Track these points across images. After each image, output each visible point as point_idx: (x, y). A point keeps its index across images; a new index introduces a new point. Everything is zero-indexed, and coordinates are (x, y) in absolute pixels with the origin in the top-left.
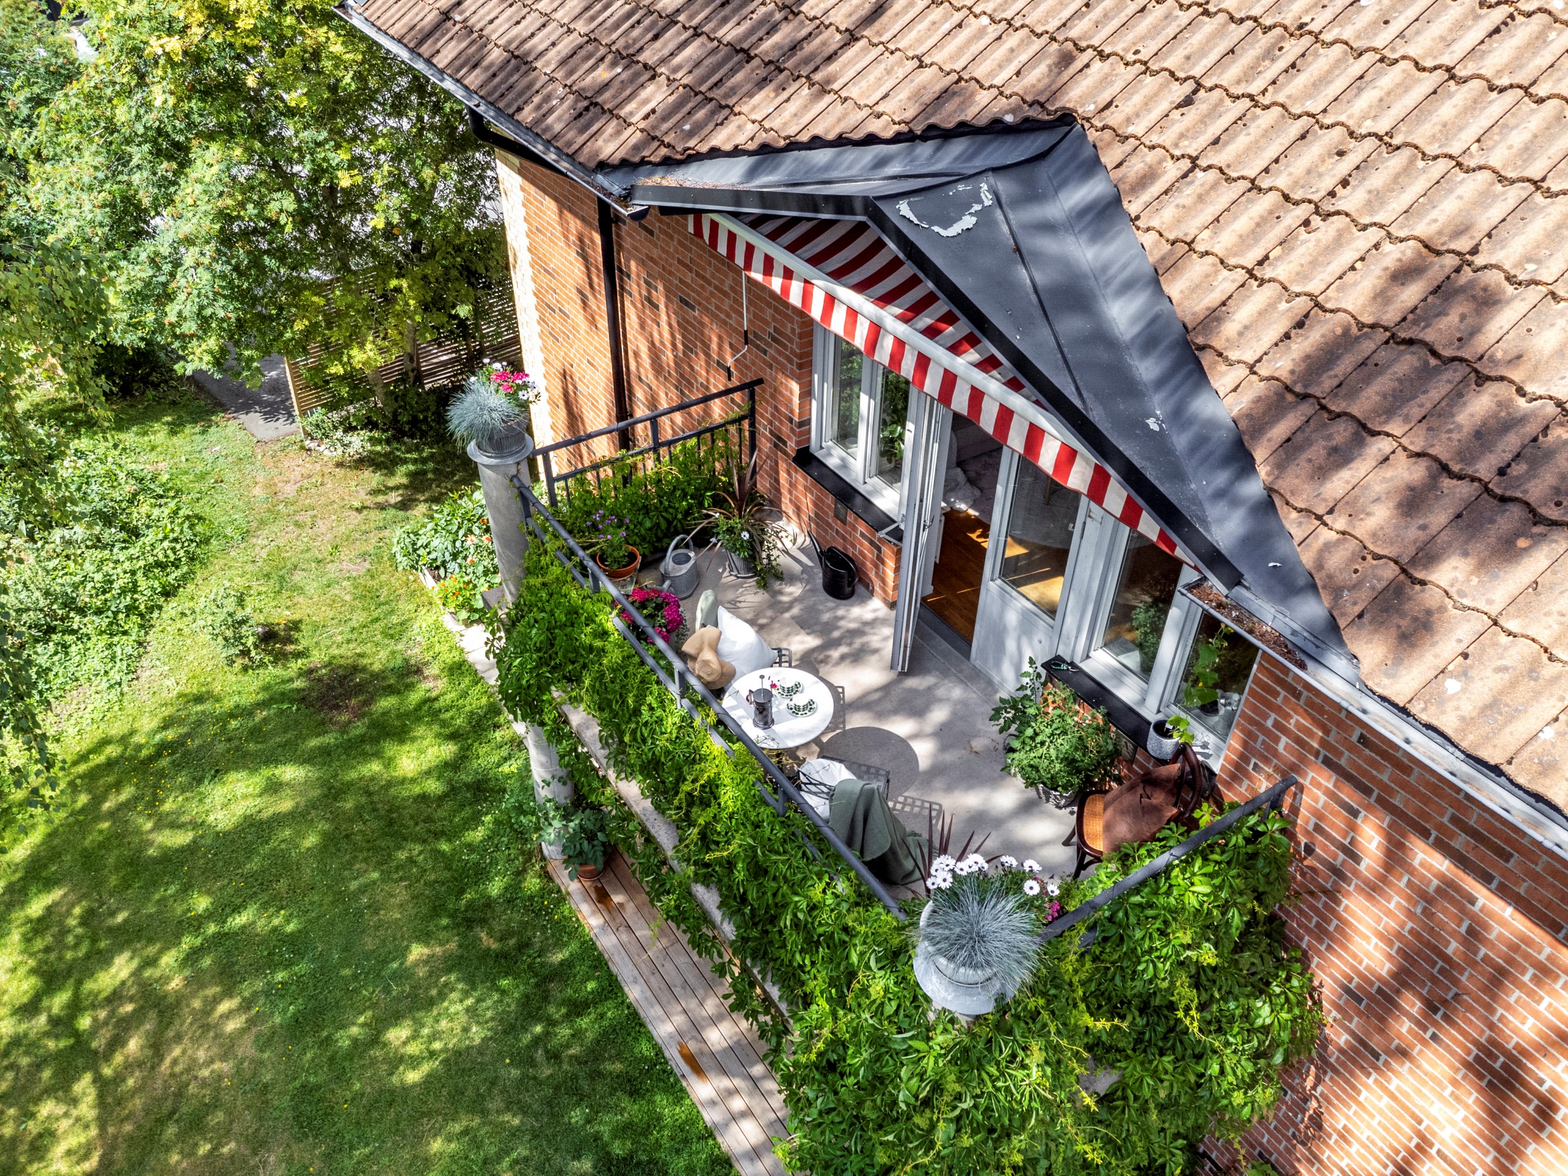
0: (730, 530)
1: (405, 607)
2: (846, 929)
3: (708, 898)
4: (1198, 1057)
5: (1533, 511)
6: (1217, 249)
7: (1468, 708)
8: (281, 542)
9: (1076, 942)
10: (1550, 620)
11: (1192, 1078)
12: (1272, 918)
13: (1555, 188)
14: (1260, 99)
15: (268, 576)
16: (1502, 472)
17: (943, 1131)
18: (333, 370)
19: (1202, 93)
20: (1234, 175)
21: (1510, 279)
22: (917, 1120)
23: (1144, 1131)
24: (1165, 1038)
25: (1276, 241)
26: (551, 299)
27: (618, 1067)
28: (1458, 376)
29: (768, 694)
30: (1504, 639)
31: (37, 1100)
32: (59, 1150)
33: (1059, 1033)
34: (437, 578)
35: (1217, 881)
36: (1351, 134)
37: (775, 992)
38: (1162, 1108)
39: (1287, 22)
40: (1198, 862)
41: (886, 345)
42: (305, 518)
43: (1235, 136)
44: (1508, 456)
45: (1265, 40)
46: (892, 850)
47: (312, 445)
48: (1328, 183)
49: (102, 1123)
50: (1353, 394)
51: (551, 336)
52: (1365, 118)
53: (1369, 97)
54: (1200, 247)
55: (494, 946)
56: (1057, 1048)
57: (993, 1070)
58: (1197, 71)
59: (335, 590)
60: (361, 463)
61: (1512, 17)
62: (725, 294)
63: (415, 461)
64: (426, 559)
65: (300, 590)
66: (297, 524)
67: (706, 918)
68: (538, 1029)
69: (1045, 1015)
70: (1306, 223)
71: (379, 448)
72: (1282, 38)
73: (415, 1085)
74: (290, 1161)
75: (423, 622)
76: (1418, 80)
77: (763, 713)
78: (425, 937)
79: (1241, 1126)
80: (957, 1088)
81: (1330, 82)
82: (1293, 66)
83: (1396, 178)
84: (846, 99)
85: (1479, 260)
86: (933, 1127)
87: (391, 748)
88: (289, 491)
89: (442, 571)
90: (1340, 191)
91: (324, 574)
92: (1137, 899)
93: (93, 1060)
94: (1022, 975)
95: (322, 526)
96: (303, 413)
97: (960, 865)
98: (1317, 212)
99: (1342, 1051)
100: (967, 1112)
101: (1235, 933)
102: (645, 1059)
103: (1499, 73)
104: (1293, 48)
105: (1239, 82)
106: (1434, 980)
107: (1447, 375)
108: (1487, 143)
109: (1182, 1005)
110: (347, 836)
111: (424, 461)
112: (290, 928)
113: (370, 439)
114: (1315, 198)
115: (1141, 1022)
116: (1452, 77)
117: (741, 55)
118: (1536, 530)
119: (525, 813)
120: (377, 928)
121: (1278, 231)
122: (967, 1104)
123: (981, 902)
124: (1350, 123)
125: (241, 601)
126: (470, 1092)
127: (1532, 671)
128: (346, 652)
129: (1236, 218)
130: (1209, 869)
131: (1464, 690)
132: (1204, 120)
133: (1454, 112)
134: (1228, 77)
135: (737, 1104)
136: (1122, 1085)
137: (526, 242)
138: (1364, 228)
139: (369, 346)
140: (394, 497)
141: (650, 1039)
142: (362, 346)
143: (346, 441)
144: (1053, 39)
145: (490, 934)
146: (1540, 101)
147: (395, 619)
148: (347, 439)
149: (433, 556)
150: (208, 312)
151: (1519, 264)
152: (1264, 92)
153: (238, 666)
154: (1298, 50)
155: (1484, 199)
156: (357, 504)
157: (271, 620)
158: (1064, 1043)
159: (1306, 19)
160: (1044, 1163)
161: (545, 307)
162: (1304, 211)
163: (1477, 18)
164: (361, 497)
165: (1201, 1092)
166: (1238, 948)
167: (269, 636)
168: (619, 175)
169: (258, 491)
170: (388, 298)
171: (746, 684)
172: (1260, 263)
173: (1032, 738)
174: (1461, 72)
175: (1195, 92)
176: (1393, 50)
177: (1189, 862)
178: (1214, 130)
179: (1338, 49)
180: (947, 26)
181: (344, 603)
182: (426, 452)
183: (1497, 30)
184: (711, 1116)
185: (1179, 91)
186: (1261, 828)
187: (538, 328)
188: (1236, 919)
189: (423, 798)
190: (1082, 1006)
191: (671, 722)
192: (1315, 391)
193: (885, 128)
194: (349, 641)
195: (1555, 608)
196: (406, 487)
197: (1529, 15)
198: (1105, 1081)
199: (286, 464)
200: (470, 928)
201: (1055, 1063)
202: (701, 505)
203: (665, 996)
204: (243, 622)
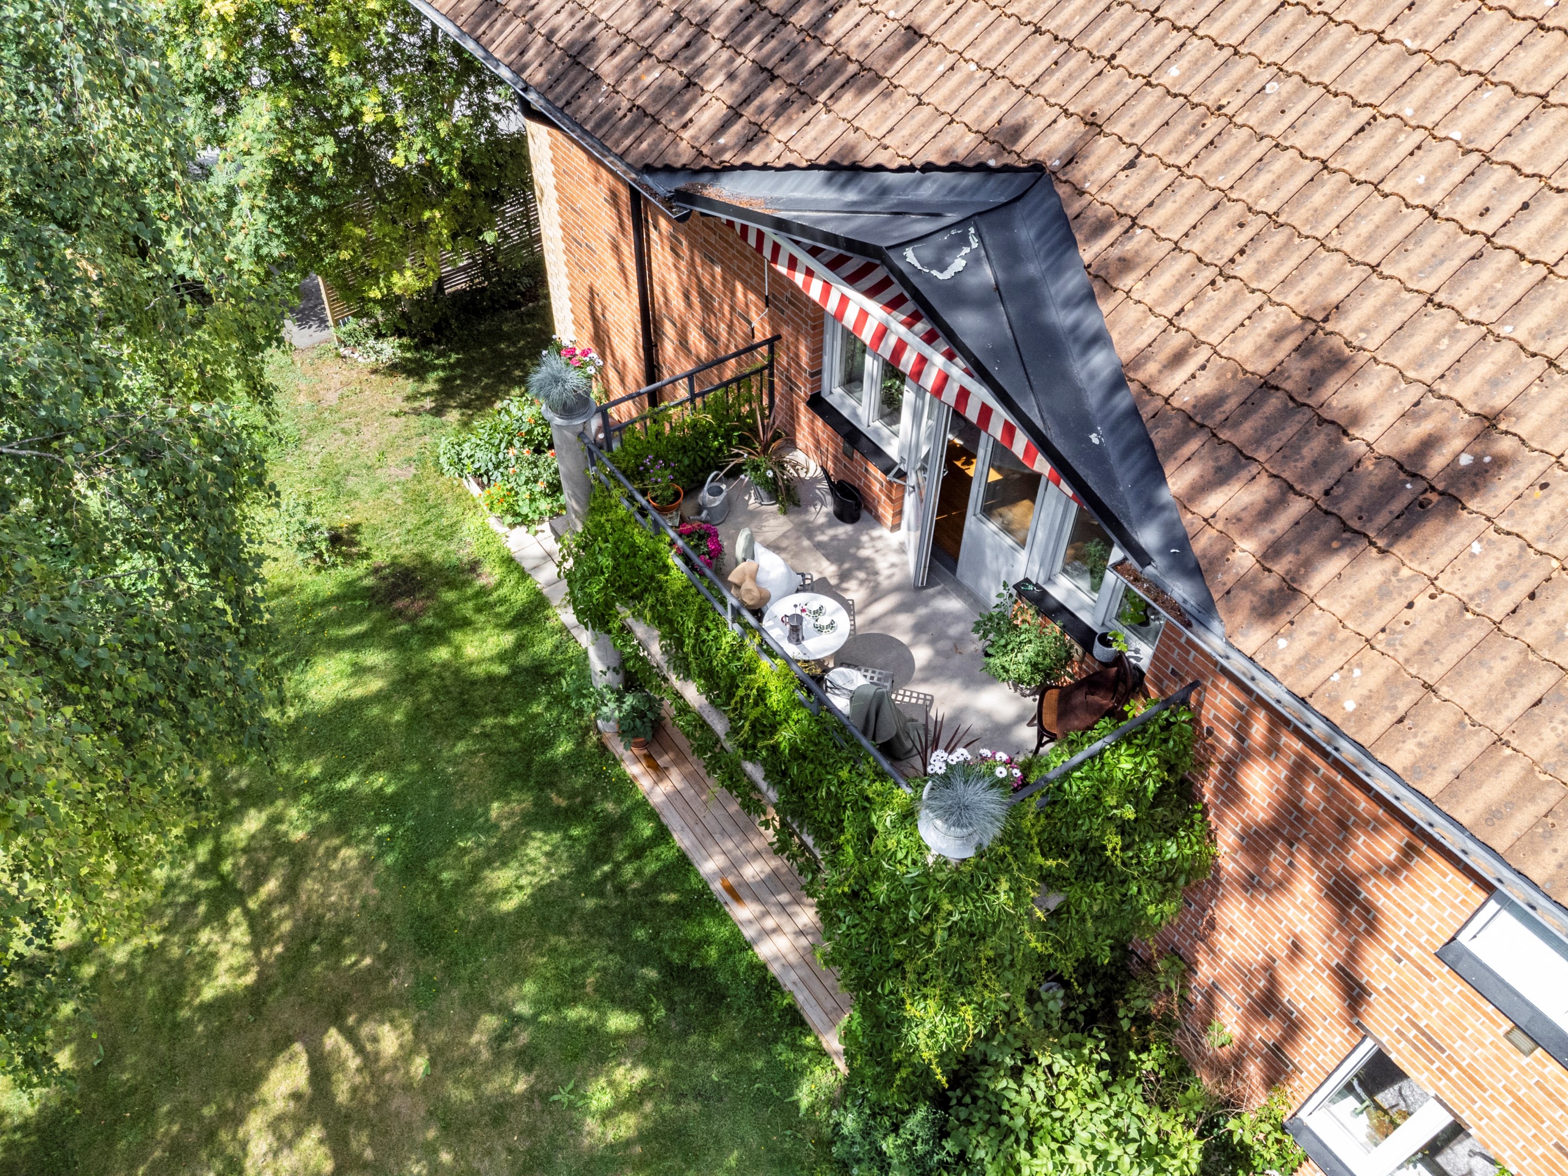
0: (756, 468)
1: (452, 510)
2: (867, 799)
3: (754, 771)
4: (1123, 882)
5: (1343, 523)
6: (1147, 300)
7: (1289, 659)
8: (332, 448)
9: (1033, 805)
10: (1345, 601)
11: (1118, 897)
12: (1183, 781)
13: (1386, 273)
14: (1185, 170)
15: (324, 481)
16: (1327, 493)
17: (940, 935)
18: (372, 295)
19: (1142, 158)
20: (1163, 235)
21: (1348, 343)
22: (922, 929)
23: (1083, 934)
24: (1099, 870)
25: (1190, 296)
26: (576, 233)
27: (672, 897)
28: (1306, 418)
29: (800, 618)
30: (1317, 612)
31: (196, 931)
32: (221, 967)
33: (1019, 869)
34: (482, 486)
35: (1138, 760)
36: (1250, 209)
37: (809, 841)
38: (1096, 918)
39: (1209, 104)
40: (1124, 747)
41: (892, 341)
42: (349, 425)
43: (1165, 201)
44: (1332, 482)
45: (1193, 116)
46: (897, 736)
47: (346, 352)
48: (1230, 251)
49: (255, 947)
50: (1236, 425)
51: (576, 266)
52: (1260, 197)
53: (1264, 180)
54: (1135, 296)
55: (563, 803)
56: (1018, 880)
57: (974, 895)
58: (1139, 140)
59: (387, 495)
60: (394, 369)
61: (1374, 118)
62: (747, 258)
63: (443, 367)
64: (471, 468)
65: (355, 494)
66: (344, 432)
67: (754, 787)
68: (606, 868)
69: (1010, 858)
70: (1213, 283)
71: (408, 355)
72: (1205, 116)
73: (508, 914)
74: (417, 972)
75: (471, 524)
76: (1302, 166)
77: (796, 633)
78: (502, 795)
79: (1154, 929)
80: (950, 907)
81: (1238, 161)
82: (1212, 143)
83: (1278, 252)
84: (857, 129)
85: (1329, 327)
86: (933, 933)
87: (458, 637)
88: (331, 398)
89: (485, 479)
90: (1238, 259)
91: (375, 479)
92: (1077, 774)
93: (240, 898)
94: (995, 831)
95: (367, 433)
96: (337, 323)
97: (952, 757)
98: (1221, 274)
99: (1229, 874)
100: (956, 923)
101: (1150, 795)
102: (694, 891)
103: (1359, 169)
104: (1214, 125)
105: (1170, 153)
106: (1292, 825)
107: (1298, 417)
108: (1344, 229)
109: (1110, 847)
110: (428, 716)
111: (452, 367)
112: (389, 790)
113: (400, 346)
114: (1220, 263)
115: (1081, 859)
116: (1326, 167)
117: (765, 74)
118: (1346, 535)
119: (585, 696)
120: (463, 791)
121: (1191, 289)
122: (956, 917)
123: (966, 782)
124: (1249, 201)
125: (308, 508)
126: (555, 919)
127: (1332, 634)
128: (406, 553)
129: (1162, 273)
130: (1132, 751)
131: (1288, 647)
132: (1142, 184)
133: (1323, 200)
134: (1161, 148)
135: (769, 923)
136: (1067, 904)
137: (553, 181)
138: (1253, 291)
139: (408, 273)
140: (428, 403)
141: (697, 874)
142: (401, 273)
143: (378, 348)
144: (1028, 92)
145: (559, 793)
146: (1386, 196)
147: (445, 522)
148: (378, 347)
149: (477, 465)
150: (264, 251)
151: (1354, 333)
152: (1188, 165)
153: (311, 568)
154: (1216, 130)
155: (1337, 276)
156: (395, 410)
157: (334, 524)
158: (1023, 876)
159: (1224, 102)
160: (1009, 957)
161: (572, 241)
162: (1210, 273)
163: (1349, 115)
164: (399, 404)
165: (1125, 907)
166: (1153, 806)
167: (335, 539)
168: (662, 177)
169: (302, 399)
170: (423, 227)
171: (781, 608)
172: (1178, 314)
173: (1005, 646)
174: (1332, 165)
175: (1137, 157)
176: (1286, 138)
177: (1117, 746)
178: (1150, 194)
179: (1245, 132)
180: (941, 68)
181: (397, 507)
182: (454, 358)
183: (1362, 129)
184: (748, 933)
185: (1126, 154)
186: (1172, 720)
187: (564, 257)
188: (1151, 786)
189: (491, 679)
190: (1037, 850)
191: (727, 641)
192: (1208, 423)
193: (891, 160)
194: (406, 543)
195: (1349, 593)
196: (438, 392)
197: (1387, 117)
198: (1054, 901)
199: (325, 371)
200: (541, 790)
201: (1017, 890)
202: (729, 444)
203: (709, 841)
204: (314, 528)
